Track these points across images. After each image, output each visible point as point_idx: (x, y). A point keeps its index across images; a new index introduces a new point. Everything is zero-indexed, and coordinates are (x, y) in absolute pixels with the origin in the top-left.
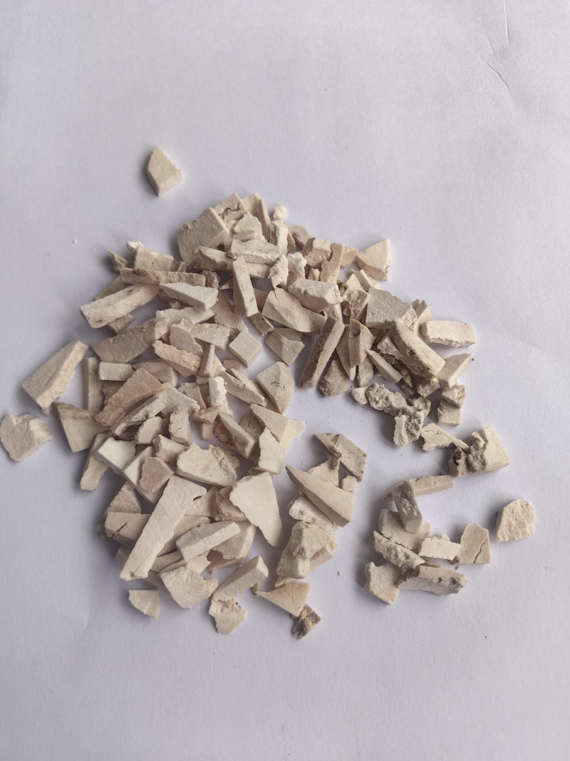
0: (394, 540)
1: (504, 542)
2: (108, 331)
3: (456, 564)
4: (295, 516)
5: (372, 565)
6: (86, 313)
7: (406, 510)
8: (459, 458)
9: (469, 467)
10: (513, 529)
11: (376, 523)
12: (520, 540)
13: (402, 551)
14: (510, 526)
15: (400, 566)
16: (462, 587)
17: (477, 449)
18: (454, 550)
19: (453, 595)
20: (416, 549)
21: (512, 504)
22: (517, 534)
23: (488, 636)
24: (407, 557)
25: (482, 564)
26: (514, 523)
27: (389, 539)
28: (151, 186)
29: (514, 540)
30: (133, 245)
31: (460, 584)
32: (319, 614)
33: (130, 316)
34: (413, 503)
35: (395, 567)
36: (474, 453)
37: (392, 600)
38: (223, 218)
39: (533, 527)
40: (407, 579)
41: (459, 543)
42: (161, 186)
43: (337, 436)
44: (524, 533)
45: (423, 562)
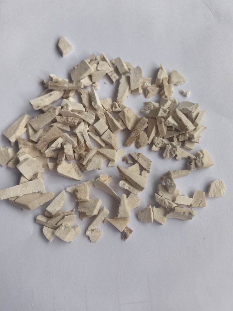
0: (164, 197)
1: (211, 198)
2: (41, 111)
3: (191, 207)
4: (121, 186)
5: (154, 207)
6: (32, 103)
7: (169, 183)
8: (192, 162)
9: (196, 166)
10: (215, 192)
11: (156, 190)
12: (219, 197)
13: (167, 201)
14: (214, 191)
15: (167, 207)
16: (194, 216)
17: (200, 158)
18: (190, 201)
19: (190, 220)
20: (174, 201)
21: (215, 181)
22: (217, 194)
23: (205, 238)
24: (170, 203)
25: (202, 207)
26: (216, 189)
27: (162, 196)
28: (60, 52)
29: (216, 197)
30: (52, 76)
31: (193, 215)
32: (132, 229)
33: (51, 105)
34: (172, 180)
35: (165, 208)
36: (198, 160)
37: (164, 222)
38: (90, 63)
39: (224, 191)
40: (170, 213)
41: (192, 198)
42: (64, 52)
43: (139, 154)
44: (220, 194)
45: (176, 205)
